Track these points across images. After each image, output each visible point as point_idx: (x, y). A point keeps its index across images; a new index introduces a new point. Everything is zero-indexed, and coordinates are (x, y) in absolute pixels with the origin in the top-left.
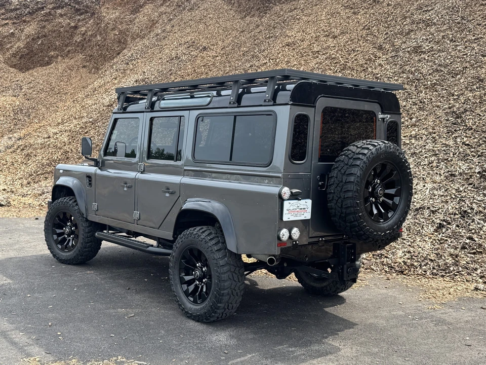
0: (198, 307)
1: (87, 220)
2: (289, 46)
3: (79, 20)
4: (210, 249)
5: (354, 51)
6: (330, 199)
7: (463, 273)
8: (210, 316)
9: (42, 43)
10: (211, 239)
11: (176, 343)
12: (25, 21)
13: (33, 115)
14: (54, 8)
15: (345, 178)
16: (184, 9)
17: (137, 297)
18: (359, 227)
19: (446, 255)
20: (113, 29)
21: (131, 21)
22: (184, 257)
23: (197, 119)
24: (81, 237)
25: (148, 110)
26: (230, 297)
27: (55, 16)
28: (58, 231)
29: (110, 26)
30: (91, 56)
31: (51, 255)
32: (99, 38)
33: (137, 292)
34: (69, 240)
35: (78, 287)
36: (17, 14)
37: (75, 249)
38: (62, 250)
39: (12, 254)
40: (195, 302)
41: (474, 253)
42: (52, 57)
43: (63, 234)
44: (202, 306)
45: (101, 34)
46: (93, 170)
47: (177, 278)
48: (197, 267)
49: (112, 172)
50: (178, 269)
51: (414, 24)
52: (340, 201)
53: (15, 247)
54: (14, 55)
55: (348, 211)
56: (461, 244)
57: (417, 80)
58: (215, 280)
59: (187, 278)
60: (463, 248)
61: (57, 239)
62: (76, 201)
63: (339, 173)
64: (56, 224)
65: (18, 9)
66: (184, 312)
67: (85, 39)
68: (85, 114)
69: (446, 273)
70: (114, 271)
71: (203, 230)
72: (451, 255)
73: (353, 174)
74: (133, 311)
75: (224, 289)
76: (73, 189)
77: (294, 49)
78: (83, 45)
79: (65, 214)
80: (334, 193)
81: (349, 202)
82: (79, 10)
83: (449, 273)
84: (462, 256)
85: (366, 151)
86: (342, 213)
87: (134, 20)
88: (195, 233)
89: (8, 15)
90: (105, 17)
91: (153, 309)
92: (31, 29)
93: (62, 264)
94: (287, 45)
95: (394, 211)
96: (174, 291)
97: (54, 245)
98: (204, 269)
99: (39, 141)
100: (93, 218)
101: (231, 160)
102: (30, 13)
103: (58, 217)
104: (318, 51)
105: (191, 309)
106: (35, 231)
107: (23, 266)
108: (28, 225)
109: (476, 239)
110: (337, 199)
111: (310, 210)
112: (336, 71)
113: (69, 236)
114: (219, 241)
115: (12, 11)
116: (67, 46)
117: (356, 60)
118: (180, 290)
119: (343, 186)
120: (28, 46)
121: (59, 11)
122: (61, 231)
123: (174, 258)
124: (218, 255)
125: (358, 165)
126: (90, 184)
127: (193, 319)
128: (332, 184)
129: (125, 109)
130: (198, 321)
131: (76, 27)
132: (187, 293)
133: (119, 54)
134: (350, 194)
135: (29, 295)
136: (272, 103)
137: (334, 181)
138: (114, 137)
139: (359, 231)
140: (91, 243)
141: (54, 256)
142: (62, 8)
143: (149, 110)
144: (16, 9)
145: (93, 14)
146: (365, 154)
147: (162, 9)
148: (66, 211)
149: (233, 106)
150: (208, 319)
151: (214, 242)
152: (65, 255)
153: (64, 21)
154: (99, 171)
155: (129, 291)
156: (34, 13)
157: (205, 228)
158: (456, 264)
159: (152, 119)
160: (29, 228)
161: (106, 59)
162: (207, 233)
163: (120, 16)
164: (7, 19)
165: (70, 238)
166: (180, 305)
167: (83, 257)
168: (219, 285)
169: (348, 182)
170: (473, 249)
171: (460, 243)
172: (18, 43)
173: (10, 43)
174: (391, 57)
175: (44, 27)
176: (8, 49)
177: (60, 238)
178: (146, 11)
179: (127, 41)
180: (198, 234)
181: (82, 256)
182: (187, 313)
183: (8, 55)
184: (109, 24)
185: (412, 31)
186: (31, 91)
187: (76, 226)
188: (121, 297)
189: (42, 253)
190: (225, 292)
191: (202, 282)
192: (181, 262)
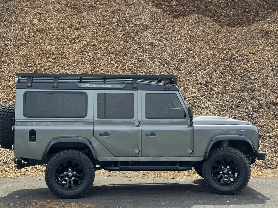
2: (39, 31)
5: (106, 41)
51: (137, 26)
57: (165, 63)
77: (47, 35)
94: (37, 31)
104: (74, 39)
112: (103, 55)
117: (113, 48)
174: (139, 48)
185: (139, 31)
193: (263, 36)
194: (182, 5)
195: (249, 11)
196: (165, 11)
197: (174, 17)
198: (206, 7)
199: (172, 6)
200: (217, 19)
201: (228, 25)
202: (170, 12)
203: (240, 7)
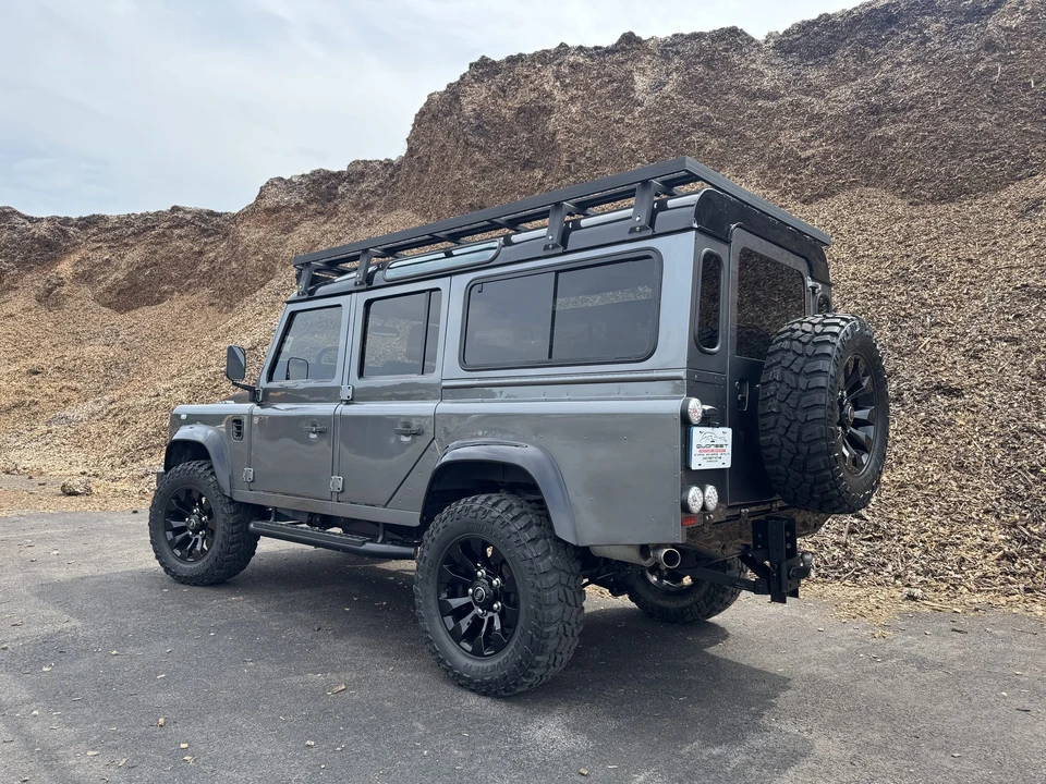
0: (486, 664)
1: (232, 501)
3: (206, 244)
4: (514, 538)
6: (768, 426)
7: (866, 571)
8: (516, 684)
9: (151, 274)
10: (515, 518)
11: (461, 754)
12: (126, 245)
13: (135, 370)
14: (170, 227)
15: (803, 382)
16: (359, 225)
17: (341, 645)
18: (832, 482)
19: (828, 545)
20: (255, 254)
21: (281, 243)
22: (448, 560)
23: (470, 288)
24: (219, 533)
25: (361, 288)
26: (561, 640)
27: (171, 238)
28: (176, 524)
29: (251, 250)
30: (223, 289)
31: (162, 570)
32: (234, 265)
33: (338, 636)
34: (197, 540)
35: (218, 629)
36: (115, 235)
37: (207, 557)
38: (182, 558)
39: (86, 570)
40: (477, 653)
41: (870, 540)
42: (165, 292)
43: (184, 529)
44: (495, 662)
45: (237, 261)
46: (245, 408)
47: (433, 602)
48: (477, 578)
49: (283, 409)
50: (435, 584)
52: (795, 427)
53: (93, 558)
54: (109, 290)
55: (814, 449)
56: (847, 526)
58: (526, 605)
59: (456, 602)
60: (851, 532)
61: (173, 540)
62: (211, 467)
63: (787, 373)
64: (172, 512)
65: (118, 228)
66: (451, 675)
67: (214, 268)
68: (215, 362)
69: (840, 573)
70: (282, 594)
71: (494, 500)
72: (837, 544)
73: (820, 371)
74: (339, 678)
75: (549, 624)
76: (206, 445)
78: (211, 277)
79: (189, 492)
80: (779, 413)
81: (817, 429)
82: (207, 230)
83: (845, 573)
84: (854, 544)
85: (836, 329)
86: (799, 452)
87: (285, 241)
88: (476, 507)
89: (102, 236)
90: (243, 238)
91: (382, 671)
92: (135, 255)
93: (182, 586)
95: (868, 453)
96: (426, 632)
97: (167, 551)
98: (495, 582)
99: (143, 401)
100: (245, 495)
101: (550, 357)
102: (134, 233)
103: (177, 498)
105: (468, 669)
106: (132, 530)
107: (108, 591)
108: (119, 522)
109: (868, 518)
110: (787, 424)
111: (729, 449)
113: (196, 532)
114: (531, 522)
115: (108, 230)
116: (187, 277)
118: (440, 628)
119: (800, 397)
120: (130, 277)
121: (177, 231)
122: (183, 524)
123: (428, 561)
124: (532, 551)
125: (829, 355)
126: (239, 434)
127: (473, 691)
128: (771, 396)
129: (312, 292)
130: (485, 694)
131: (201, 253)
132: (456, 635)
133: (263, 286)
134: (820, 413)
135: (115, 652)
136: (650, 233)
137: (777, 390)
138: (286, 348)
139: (832, 489)
140: (238, 545)
141: (167, 570)
142: (182, 227)
143: (364, 287)
144: (115, 229)
145: (227, 235)
146: (836, 335)
147: (327, 227)
148: (192, 487)
149: (553, 252)
150: (511, 690)
151: (521, 523)
152: (189, 567)
153: (185, 245)
154: (257, 410)
155: (320, 633)
156: (140, 233)
157: (495, 497)
158: (849, 556)
159: (368, 303)
160: (122, 527)
161: (244, 293)
162: (503, 506)
163: (265, 237)
164: (99, 242)
165: (197, 536)
166: (441, 661)
167: (222, 571)
168: (540, 616)
169: (812, 389)
170: (867, 533)
171: (845, 524)
172: (115, 274)
173: (104, 273)
175: (155, 252)
176: (100, 282)
177: (178, 538)
178: (303, 230)
179: (275, 269)
180: (484, 510)
181: (221, 569)
182: (460, 676)
183: (100, 289)
184: (250, 246)
186: (132, 338)
187: (210, 513)
188: (307, 647)
189: (144, 566)
190: (553, 629)
191: (490, 609)
192: (441, 569)
193: (1023, 215)
194: (828, 173)
195: (995, 158)
196: (784, 193)
197: (804, 202)
198: (884, 167)
199: (801, 179)
200: (908, 189)
201: (932, 200)
202: (796, 193)
203: (970, 151)
